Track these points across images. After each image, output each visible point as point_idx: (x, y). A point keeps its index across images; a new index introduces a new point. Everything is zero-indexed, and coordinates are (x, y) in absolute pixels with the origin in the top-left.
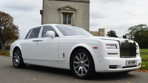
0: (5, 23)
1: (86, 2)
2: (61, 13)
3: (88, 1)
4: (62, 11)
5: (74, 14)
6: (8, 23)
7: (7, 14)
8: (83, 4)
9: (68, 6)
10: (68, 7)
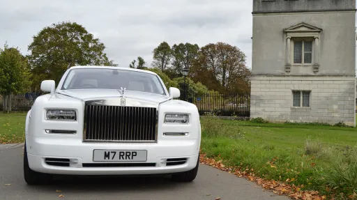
0: (231, 64)
1: (346, 10)
2: (289, 40)
3: (353, 8)
4: (290, 35)
5: (316, 40)
6: (236, 65)
7: (234, 48)
8: (339, 14)
9: (303, 23)
10: (303, 25)
